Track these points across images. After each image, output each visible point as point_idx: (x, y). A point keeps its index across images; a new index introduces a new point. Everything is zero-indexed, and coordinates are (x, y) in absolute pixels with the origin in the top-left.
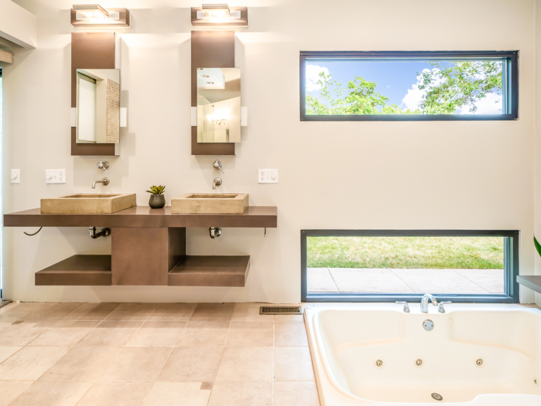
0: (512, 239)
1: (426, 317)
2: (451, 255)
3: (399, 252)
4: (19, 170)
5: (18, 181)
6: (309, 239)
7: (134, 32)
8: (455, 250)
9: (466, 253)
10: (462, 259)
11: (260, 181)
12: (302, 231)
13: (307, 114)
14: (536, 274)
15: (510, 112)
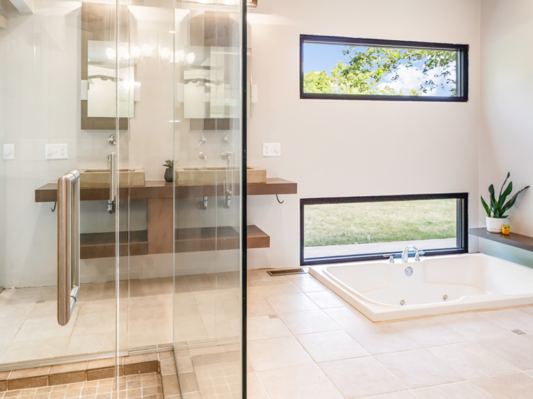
0: (463, 200)
1: (406, 266)
2: (393, 230)
3: (344, 230)
4: (13, 145)
5: (12, 157)
6: (306, 207)
7: (143, 5)
8: (395, 226)
9: (406, 228)
10: (404, 233)
11: (265, 154)
12: (301, 200)
13: (304, 92)
14: (480, 227)
15: (462, 95)
